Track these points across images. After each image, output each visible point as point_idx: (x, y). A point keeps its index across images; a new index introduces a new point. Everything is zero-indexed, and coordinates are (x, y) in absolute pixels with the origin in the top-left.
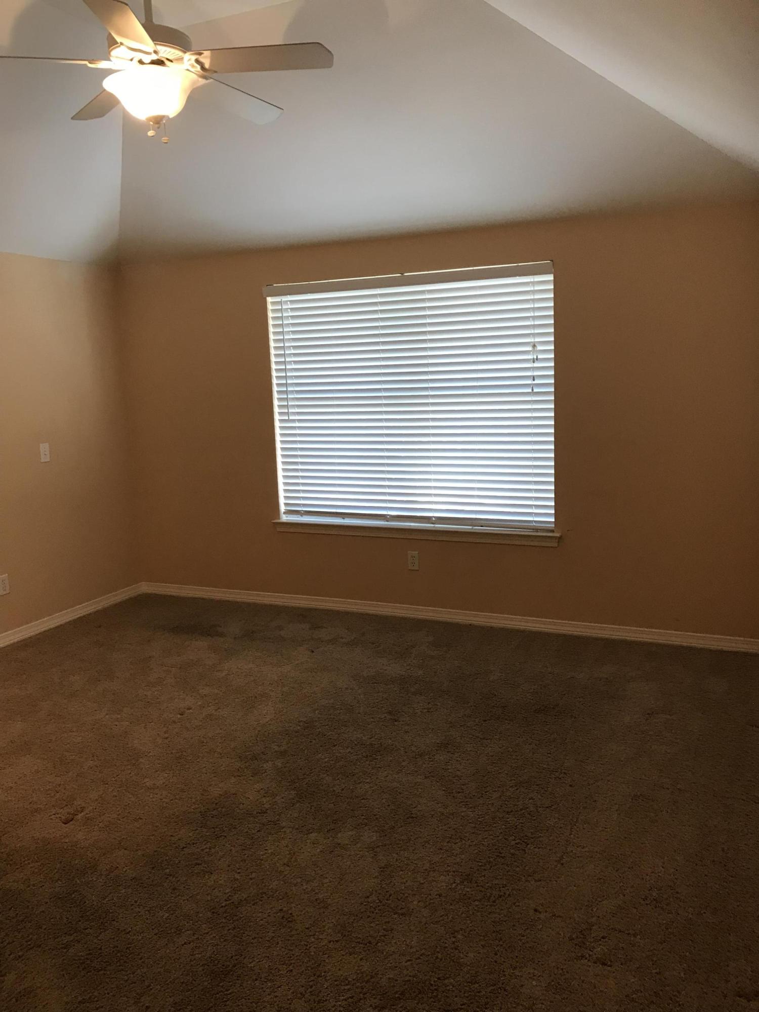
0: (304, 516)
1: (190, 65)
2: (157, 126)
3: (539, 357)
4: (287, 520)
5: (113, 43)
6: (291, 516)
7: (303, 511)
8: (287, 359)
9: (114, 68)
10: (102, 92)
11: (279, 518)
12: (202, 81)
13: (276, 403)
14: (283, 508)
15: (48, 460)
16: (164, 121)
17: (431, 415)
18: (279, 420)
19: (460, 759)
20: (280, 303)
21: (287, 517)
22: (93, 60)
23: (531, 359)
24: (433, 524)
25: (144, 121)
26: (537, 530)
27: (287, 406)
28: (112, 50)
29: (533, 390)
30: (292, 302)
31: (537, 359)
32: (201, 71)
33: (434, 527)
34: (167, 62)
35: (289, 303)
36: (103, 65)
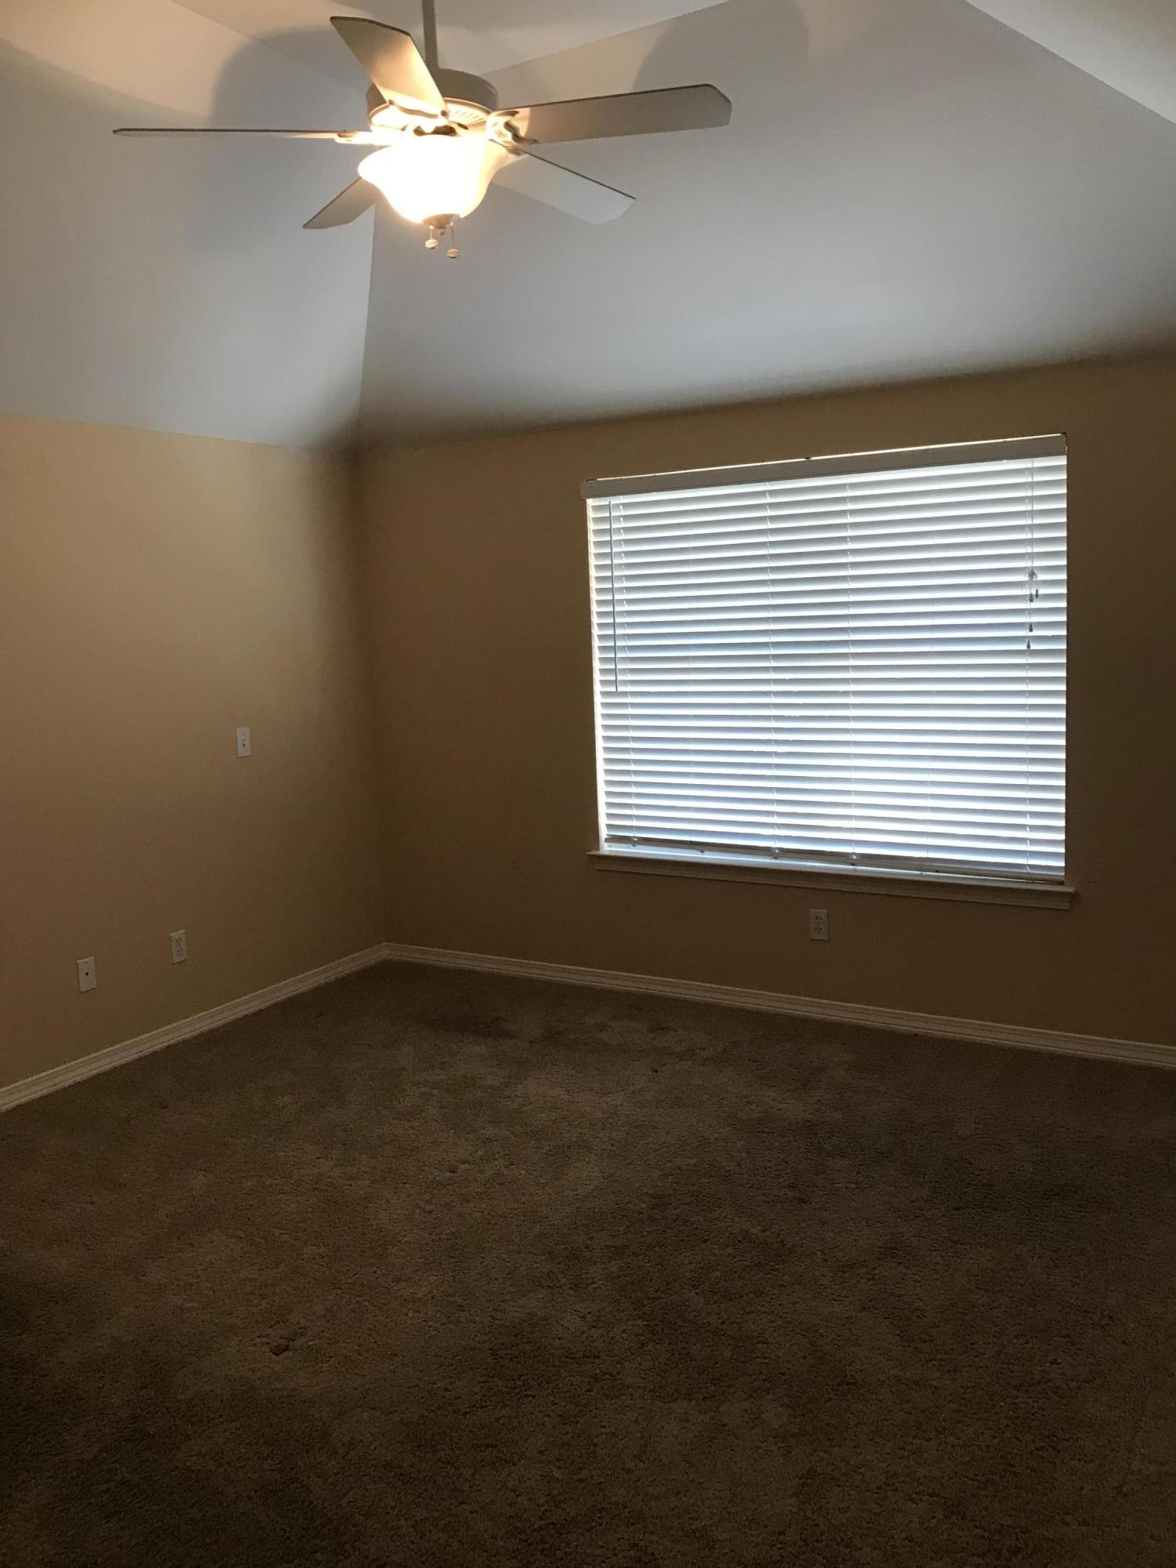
0: (638, 846)
1: (496, 132)
2: (440, 231)
3: (1040, 592)
4: (610, 851)
5: (376, 101)
6: (617, 845)
7: (636, 837)
8: (617, 597)
9: (377, 143)
10: (355, 182)
11: (598, 848)
12: (512, 158)
13: (597, 665)
14: (604, 833)
15: (248, 754)
16: (452, 224)
17: (852, 685)
18: (601, 692)
19: (919, 1279)
20: (608, 507)
21: (610, 846)
22: (345, 131)
23: (1026, 595)
24: (853, 865)
25: (420, 225)
26: (1033, 879)
27: (615, 671)
28: (374, 114)
29: (1029, 647)
30: (626, 506)
31: (1037, 595)
32: (513, 142)
33: (854, 870)
34: (459, 130)
35: (621, 507)
36: (358, 138)
